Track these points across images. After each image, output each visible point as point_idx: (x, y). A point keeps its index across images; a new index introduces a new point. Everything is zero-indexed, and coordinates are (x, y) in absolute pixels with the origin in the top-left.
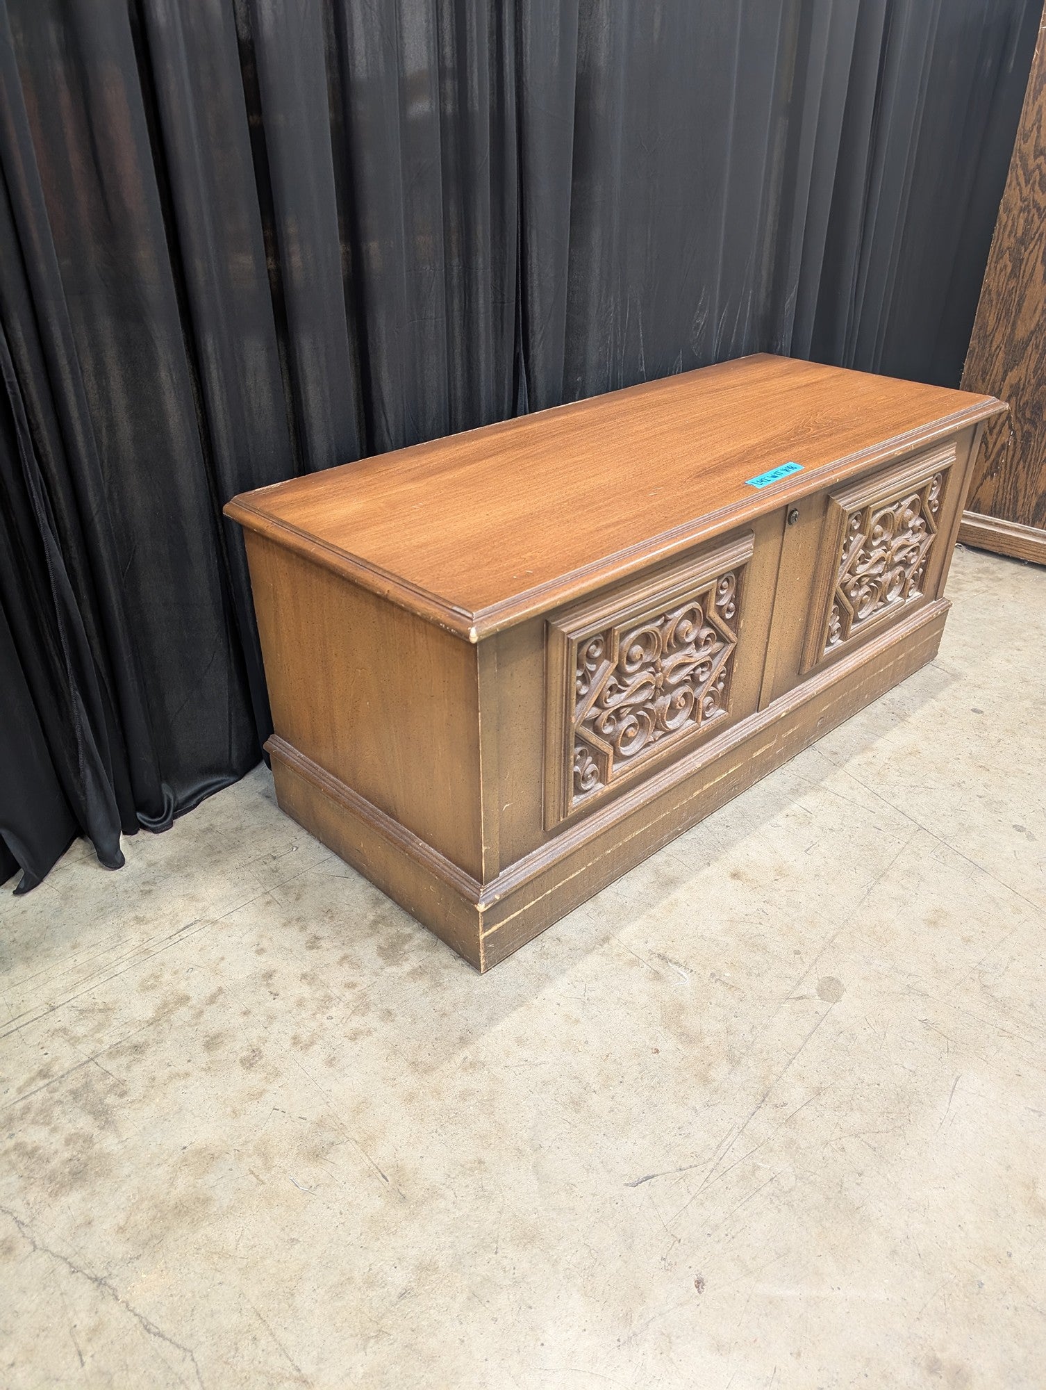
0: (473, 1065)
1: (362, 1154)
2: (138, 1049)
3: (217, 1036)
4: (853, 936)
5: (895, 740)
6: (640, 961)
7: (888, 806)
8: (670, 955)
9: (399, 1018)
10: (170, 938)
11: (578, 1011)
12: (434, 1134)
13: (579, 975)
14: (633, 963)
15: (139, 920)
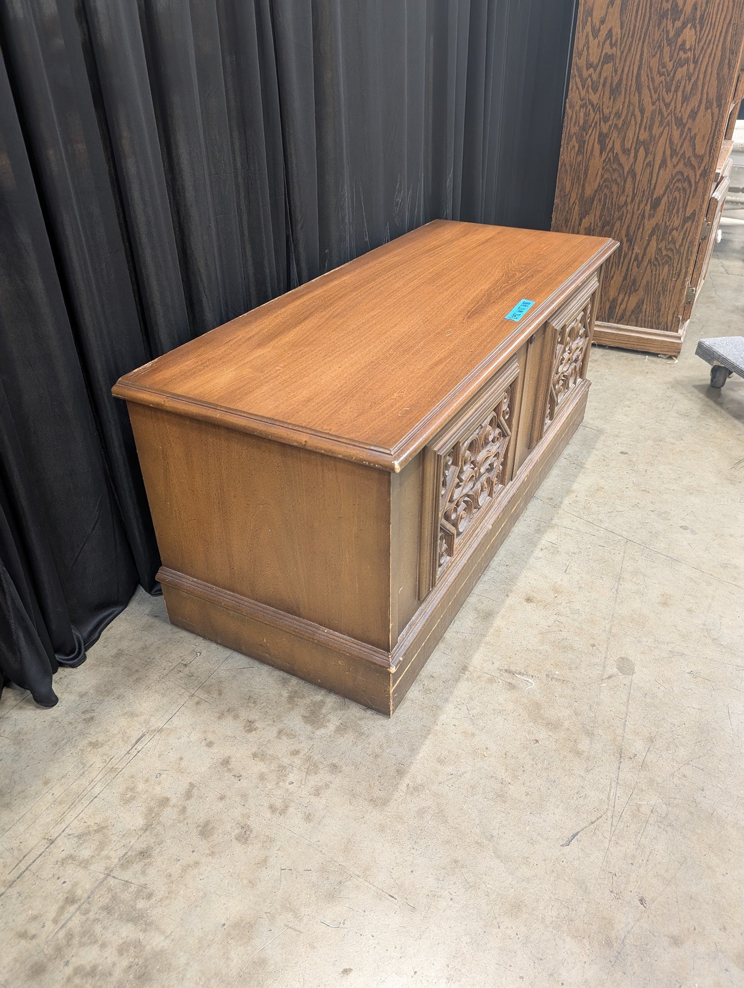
0: (415, 789)
1: (367, 884)
2: (144, 854)
3: (207, 824)
4: (621, 625)
5: (583, 484)
6: (496, 678)
7: (601, 529)
8: (513, 668)
9: (344, 768)
10: (128, 753)
11: (471, 727)
12: (412, 851)
13: (458, 700)
14: (491, 681)
15: (94, 745)
